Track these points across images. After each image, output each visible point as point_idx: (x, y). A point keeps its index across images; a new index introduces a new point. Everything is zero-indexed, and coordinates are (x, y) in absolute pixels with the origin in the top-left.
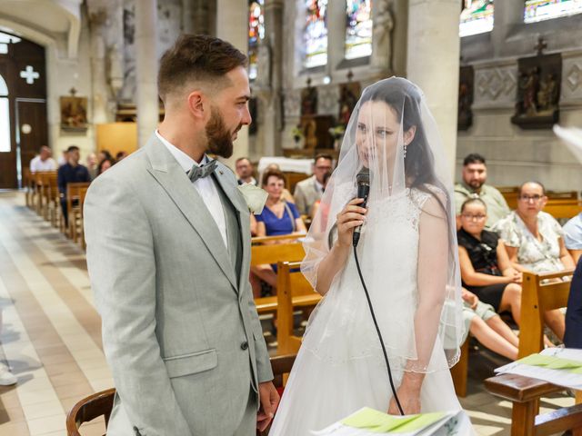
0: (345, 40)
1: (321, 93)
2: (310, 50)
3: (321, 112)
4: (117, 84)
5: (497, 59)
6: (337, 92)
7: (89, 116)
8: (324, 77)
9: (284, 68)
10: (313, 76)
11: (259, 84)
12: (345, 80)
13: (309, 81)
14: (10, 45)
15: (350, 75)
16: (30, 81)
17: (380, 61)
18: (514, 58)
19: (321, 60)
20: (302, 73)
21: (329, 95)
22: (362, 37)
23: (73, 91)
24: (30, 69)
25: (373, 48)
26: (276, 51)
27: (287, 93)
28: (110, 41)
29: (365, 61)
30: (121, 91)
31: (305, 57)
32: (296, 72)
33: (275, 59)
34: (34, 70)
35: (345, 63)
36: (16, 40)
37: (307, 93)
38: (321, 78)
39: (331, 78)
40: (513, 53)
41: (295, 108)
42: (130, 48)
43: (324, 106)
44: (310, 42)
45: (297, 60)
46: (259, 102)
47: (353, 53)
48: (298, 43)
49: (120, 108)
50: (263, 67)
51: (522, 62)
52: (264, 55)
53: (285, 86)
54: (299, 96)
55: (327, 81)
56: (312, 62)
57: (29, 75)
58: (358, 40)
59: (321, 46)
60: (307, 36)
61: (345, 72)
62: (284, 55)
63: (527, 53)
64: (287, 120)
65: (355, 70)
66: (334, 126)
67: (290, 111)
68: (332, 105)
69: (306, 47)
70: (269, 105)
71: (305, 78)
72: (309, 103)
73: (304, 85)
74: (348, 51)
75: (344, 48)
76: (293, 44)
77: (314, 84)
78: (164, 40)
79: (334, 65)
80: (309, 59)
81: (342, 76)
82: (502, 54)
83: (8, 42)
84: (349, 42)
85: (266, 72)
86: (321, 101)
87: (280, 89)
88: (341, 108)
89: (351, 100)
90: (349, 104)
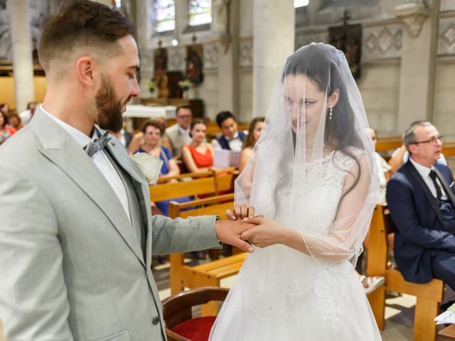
0: (189, 9)
1: (170, 53)
2: (160, 17)
3: (171, 68)
5: (312, 27)
6: (184, 52)
8: (173, 39)
9: (139, 32)
10: (163, 39)
12: (190, 42)
13: (160, 43)
15: (194, 39)
17: (219, 27)
18: (325, 27)
19: (169, 26)
20: (153, 36)
21: (177, 54)
22: (203, 8)
25: (212, 17)
27: (142, 53)
29: (206, 27)
31: (156, 23)
32: (148, 35)
35: (189, 29)
37: (159, 53)
38: (171, 41)
39: (179, 40)
40: (324, 22)
41: (149, 65)
43: (173, 64)
44: (159, 11)
45: (149, 26)
47: (196, 21)
48: (149, 11)
51: (332, 30)
53: (140, 47)
54: (151, 55)
55: (175, 43)
56: (163, 27)
58: (199, 10)
59: (169, 15)
60: (157, 6)
61: (190, 36)
62: (138, 21)
63: (335, 22)
64: (142, 75)
65: (199, 35)
66: (182, 79)
67: (145, 67)
68: (180, 63)
69: (156, 15)
71: (156, 40)
72: (161, 61)
73: (156, 46)
74: (192, 19)
75: (188, 16)
76: (145, 12)
77: (164, 45)
78: (33, 6)
79: (181, 30)
80: (159, 25)
81: (187, 39)
82: (316, 23)
84: (192, 11)
86: (170, 59)
88: (188, 65)
89: (195, 59)
90: (193, 62)
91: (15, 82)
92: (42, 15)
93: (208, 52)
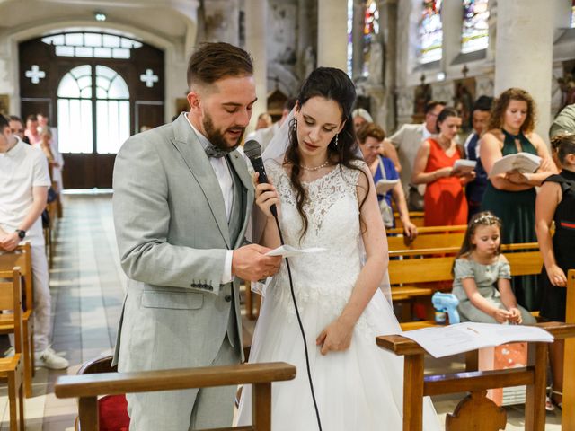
0: (462, 33)
1: (435, 90)
2: (426, 45)
6: (451, 88)
8: (438, 73)
9: (398, 65)
10: (427, 72)
11: (371, 83)
12: (460, 76)
13: (423, 78)
14: (133, 50)
15: (465, 70)
16: (150, 84)
19: (435, 55)
20: (416, 69)
21: (443, 92)
22: (479, 30)
24: (149, 72)
26: (389, 48)
27: (400, 91)
29: (481, 54)
31: (420, 52)
32: (409, 69)
33: (388, 56)
34: (154, 74)
35: (461, 58)
36: (137, 45)
37: (421, 90)
38: (436, 74)
39: (446, 74)
41: (409, 107)
44: (425, 37)
45: (411, 56)
46: (372, 101)
47: (470, 47)
48: (412, 38)
50: (376, 64)
52: (376, 51)
53: (398, 84)
54: (412, 94)
55: (441, 77)
56: (429, 58)
57: (149, 78)
58: (475, 33)
59: (436, 40)
60: (422, 31)
61: (461, 67)
62: (398, 52)
64: (399, 119)
65: (470, 65)
67: (403, 109)
69: (421, 42)
70: (381, 104)
71: (419, 74)
72: (422, 100)
73: (419, 82)
74: (465, 45)
75: (461, 42)
76: (407, 40)
77: (427, 81)
78: (279, 40)
79: (449, 60)
80: (425, 55)
81: (456, 72)
83: (130, 46)
84: (465, 35)
85: (379, 70)
87: (394, 87)
88: (456, 104)
89: (465, 96)
90: (463, 102)
92: (288, 49)
93: (482, 87)
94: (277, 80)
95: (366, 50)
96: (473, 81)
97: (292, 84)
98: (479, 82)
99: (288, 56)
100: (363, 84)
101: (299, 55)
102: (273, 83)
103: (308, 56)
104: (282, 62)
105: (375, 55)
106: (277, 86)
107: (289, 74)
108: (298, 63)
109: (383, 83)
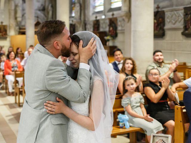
1: (101, 22)
2: (97, 4)
3: (101, 30)
4: (19, 19)
5: (175, 8)
6: (108, 22)
7: (8, 32)
8: (103, 15)
9: (86, 12)
10: (98, 15)
11: (76, 19)
12: (111, 17)
13: (96, 17)
15: (113, 15)
17: (125, 9)
18: (182, 7)
19: (101, 8)
20: (93, 14)
21: (104, 23)
23: (2, 23)
25: (122, 3)
26: (82, 5)
27: (87, 22)
28: (17, 2)
29: (119, 9)
30: (21, 22)
31: (95, 7)
32: (91, 13)
33: (82, 8)
35: (111, 10)
37: (95, 22)
38: (101, 16)
39: (105, 16)
40: (181, 5)
41: (91, 28)
42: (24, 5)
43: (103, 28)
45: (91, 9)
46: (76, 26)
47: (114, 6)
48: (92, 2)
49: (20, 29)
50: (77, 12)
51: (185, 9)
52: (78, 7)
53: (86, 19)
54: (92, 23)
55: (103, 17)
56: (98, 9)
59: (101, 3)
61: (111, 13)
62: (86, 7)
63: (187, 5)
65: (115, 13)
66: (107, 36)
68: (106, 27)
69: (95, 3)
70: (80, 27)
71: (95, 16)
72: (96, 26)
73: (94, 19)
74: (112, 5)
76: (90, 2)
77: (98, 18)
79: (106, 11)
80: (96, 8)
81: (109, 15)
82: (177, 6)
84: (112, 1)
85: (79, 14)
86: (101, 25)
87: (85, 21)
88: (109, 28)
89: (113, 25)
90: (112, 27)
91: (26, 37)
92: (42, 5)
93: (120, 21)
94: (38, 17)
95: (73, 6)
96: (116, 19)
97: (44, 19)
98: (119, 19)
99: (42, 8)
100: (73, 19)
101: (46, 7)
102: (36, 18)
103: (50, 8)
104: (40, 10)
105: (77, 8)
106: (38, 20)
107: (42, 15)
108: (46, 11)
109: (80, 19)
